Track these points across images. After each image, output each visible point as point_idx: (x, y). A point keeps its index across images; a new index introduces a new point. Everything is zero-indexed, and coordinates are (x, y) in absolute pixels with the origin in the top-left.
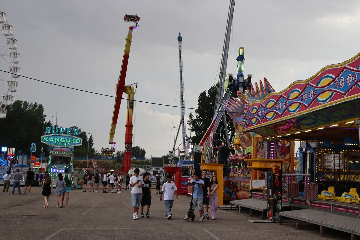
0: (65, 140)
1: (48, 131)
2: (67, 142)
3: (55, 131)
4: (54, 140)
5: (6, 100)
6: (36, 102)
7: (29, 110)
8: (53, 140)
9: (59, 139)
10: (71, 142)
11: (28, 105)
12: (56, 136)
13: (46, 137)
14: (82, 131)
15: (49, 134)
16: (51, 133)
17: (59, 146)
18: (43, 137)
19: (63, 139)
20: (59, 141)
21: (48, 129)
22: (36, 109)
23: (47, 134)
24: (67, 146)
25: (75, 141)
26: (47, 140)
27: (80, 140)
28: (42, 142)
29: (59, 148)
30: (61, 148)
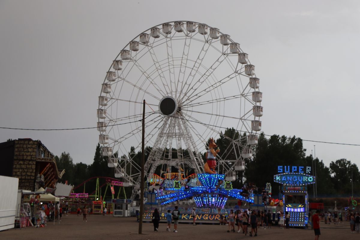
0: (297, 178)
1: (280, 170)
2: (300, 180)
3: (287, 170)
4: (287, 179)
5: (251, 140)
6: (294, 136)
7: (287, 145)
8: (285, 179)
9: (291, 177)
10: (304, 180)
11: (285, 140)
12: (288, 175)
13: (278, 176)
14: (352, 163)
15: (281, 173)
16: (284, 172)
17: (292, 184)
18: (276, 177)
19: (295, 178)
20: (291, 180)
21: (280, 168)
22: (295, 143)
23: (279, 173)
24: (300, 185)
25: (307, 179)
26: (280, 180)
27: (313, 178)
28: (275, 181)
29: (292, 187)
30: (294, 187)
